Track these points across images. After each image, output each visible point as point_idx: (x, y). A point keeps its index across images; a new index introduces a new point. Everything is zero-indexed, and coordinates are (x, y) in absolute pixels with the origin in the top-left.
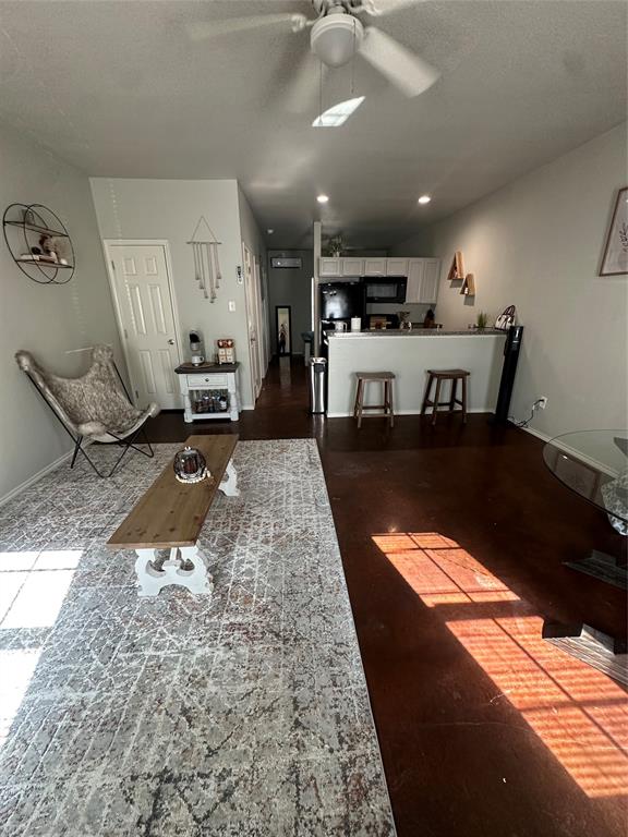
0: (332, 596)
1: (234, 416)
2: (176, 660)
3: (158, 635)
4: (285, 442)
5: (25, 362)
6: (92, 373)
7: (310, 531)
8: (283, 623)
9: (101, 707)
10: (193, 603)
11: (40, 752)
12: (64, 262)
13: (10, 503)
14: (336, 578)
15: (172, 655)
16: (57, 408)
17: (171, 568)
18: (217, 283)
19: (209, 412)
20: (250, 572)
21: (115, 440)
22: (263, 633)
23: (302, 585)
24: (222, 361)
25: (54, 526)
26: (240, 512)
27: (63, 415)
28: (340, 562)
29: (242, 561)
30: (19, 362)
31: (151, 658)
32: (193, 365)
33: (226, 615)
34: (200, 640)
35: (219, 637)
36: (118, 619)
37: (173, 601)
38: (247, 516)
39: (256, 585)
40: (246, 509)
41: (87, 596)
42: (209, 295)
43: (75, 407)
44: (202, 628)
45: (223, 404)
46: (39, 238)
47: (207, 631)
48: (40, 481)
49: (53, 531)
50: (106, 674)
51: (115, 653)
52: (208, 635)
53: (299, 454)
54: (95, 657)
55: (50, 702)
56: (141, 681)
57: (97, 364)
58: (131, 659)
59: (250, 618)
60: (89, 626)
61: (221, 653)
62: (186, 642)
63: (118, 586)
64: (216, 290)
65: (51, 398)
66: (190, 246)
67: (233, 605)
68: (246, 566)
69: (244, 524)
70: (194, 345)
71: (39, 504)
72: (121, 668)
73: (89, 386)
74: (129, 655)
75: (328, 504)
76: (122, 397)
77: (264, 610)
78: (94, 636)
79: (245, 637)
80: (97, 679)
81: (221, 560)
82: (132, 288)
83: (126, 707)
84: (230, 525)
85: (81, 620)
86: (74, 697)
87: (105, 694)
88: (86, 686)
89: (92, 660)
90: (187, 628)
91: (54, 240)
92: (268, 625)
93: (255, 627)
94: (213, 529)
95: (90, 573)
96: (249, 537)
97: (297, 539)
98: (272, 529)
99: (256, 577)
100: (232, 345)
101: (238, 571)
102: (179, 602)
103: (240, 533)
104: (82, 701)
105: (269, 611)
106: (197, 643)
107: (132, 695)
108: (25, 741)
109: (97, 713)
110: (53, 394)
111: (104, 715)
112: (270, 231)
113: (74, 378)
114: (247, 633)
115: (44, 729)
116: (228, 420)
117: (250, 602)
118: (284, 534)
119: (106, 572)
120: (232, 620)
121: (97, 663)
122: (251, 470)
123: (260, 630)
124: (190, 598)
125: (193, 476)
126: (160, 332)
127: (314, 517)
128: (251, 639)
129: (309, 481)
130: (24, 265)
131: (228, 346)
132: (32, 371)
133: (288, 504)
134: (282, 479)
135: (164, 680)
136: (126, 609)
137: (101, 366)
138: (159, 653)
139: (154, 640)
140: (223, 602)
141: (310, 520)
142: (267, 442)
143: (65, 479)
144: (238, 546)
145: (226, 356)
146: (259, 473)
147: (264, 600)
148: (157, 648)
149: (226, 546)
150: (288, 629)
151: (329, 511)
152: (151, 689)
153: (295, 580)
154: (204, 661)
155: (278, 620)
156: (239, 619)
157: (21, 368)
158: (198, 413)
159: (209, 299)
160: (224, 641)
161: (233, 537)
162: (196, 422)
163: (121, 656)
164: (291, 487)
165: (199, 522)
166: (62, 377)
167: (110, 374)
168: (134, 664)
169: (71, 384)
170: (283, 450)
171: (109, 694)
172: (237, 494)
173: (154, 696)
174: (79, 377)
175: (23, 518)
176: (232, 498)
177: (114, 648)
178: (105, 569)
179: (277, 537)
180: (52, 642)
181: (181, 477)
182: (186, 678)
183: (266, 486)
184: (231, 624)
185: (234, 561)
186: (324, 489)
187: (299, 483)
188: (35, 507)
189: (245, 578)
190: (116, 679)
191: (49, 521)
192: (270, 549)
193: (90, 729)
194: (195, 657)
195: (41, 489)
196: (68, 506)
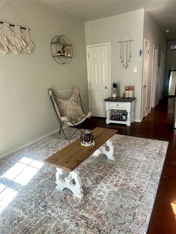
0: (137, 226)
1: (128, 123)
2: (56, 219)
3: (55, 206)
4: (150, 140)
5: (50, 92)
6: (72, 98)
7: (141, 188)
8: (105, 227)
9: (26, 222)
10: (73, 200)
11: (6, 227)
12: (69, 56)
13: (37, 142)
14: (144, 218)
15: (56, 217)
16: (57, 110)
17: (67, 181)
18: (129, 59)
19: (117, 120)
20: (102, 196)
21: (73, 125)
22: (94, 227)
23: (124, 213)
24: (126, 96)
25: (44, 153)
26: (111, 168)
27: (58, 113)
28: (151, 210)
29: (100, 190)
30: (48, 92)
31: (49, 214)
32: (113, 98)
33: (82, 210)
34: (68, 216)
35: (75, 219)
36: (46, 194)
37: (66, 195)
38: (113, 170)
39: (102, 203)
40: (114, 167)
41: (42, 181)
42: (125, 65)
43: (64, 111)
44: (71, 212)
45: (124, 117)
46: (62, 48)
47: (72, 214)
48: (48, 137)
49: (43, 155)
50: (33, 212)
51: (40, 206)
52: (72, 216)
53: (154, 148)
54: (33, 204)
55: (15, 212)
56: (42, 221)
57: (74, 95)
58: (43, 211)
59: (91, 217)
60: (37, 192)
61: (73, 226)
62: (63, 214)
63: (52, 182)
64: (128, 63)
65: (56, 106)
66: (119, 43)
67: (87, 208)
68: (101, 193)
69: (110, 174)
70: (114, 88)
71: (45, 144)
72: (39, 212)
73: (70, 103)
74: (43, 209)
75: (159, 178)
76: (80, 109)
77: (99, 217)
78: (37, 196)
79: (85, 224)
80: (30, 212)
81: (92, 186)
82: (94, 65)
83: (33, 227)
84: (103, 172)
85: (36, 189)
86: (22, 215)
87: (30, 219)
88: (26, 213)
89: (32, 205)
90: (66, 209)
91: (66, 48)
92: (98, 225)
93: (92, 222)
94: (95, 171)
95: (46, 174)
96: (109, 180)
97: (132, 190)
98: (122, 180)
99: (103, 200)
100: (133, 89)
101: (97, 194)
102: (68, 197)
103: (106, 177)
104: (23, 217)
105: (101, 218)
106: (66, 216)
107: (37, 224)
108: (4, 221)
109: (24, 224)
110: (57, 104)
111: (26, 226)
112: (167, 31)
113: (65, 100)
114: (87, 223)
115: (10, 220)
116: (125, 125)
117: (95, 210)
118: (126, 185)
119: (51, 175)
120: (84, 214)
121: (33, 206)
122: (125, 150)
123: (93, 225)
124: (73, 197)
125: (86, 143)
126: (102, 83)
127: (147, 182)
128: (87, 227)
129: (153, 163)
130: (55, 58)
131: (130, 90)
132: (52, 96)
133: (136, 171)
134: (139, 158)
135: (48, 225)
136: (50, 191)
137: (75, 95)
138: (52, 213)
139: (53, 207)
140: (84, 205)
141: (144, 183)
142: (139, 138)
143: (55, 137)
144: (102, 183)
145: (129, 94)
146: (128, 152)
147: (102, 212)
148: (52, 211)
149: (97, 181)
150: (106, 231)
151: (158, 182)
152: (43, 226)
153: (121, 209)
154: (65, 226)
155: (103, 224)
156: (87, 215)
157: (49, 95)
158: (112, 120)
159: (125, 67)
160: (77, 222)
161: (102, 178)
162: (111, 124)
163: (40, 208)
164: (142, 163)
165: (79, 163)
166: (61, 99)
167: (78, 99)
168: (43, 213)
169: (64, 102)
170: (146, 144)
171: (30, 220)
172: (113, 159)
173: (43, 229)
174: (67, 100)
175: (38, 148)
176: (110, 160)
177: (40, 204)
178: (51, 174)
179: (122, 185)
180: (25, 193)
181: (82, 143)
182: (56, 229)
183: (129, 159)
184: (83, 216)
185: (97, 189)
186: (160, 170)
187: (147, 162)
188: (43, 145)
189: (98, 198)
190: (35, 215)
191: (44, 151)
192: (116, 189)
193: (20, 229)
194: (63, 222)
195: (47, 139)
196: (52, 147)
